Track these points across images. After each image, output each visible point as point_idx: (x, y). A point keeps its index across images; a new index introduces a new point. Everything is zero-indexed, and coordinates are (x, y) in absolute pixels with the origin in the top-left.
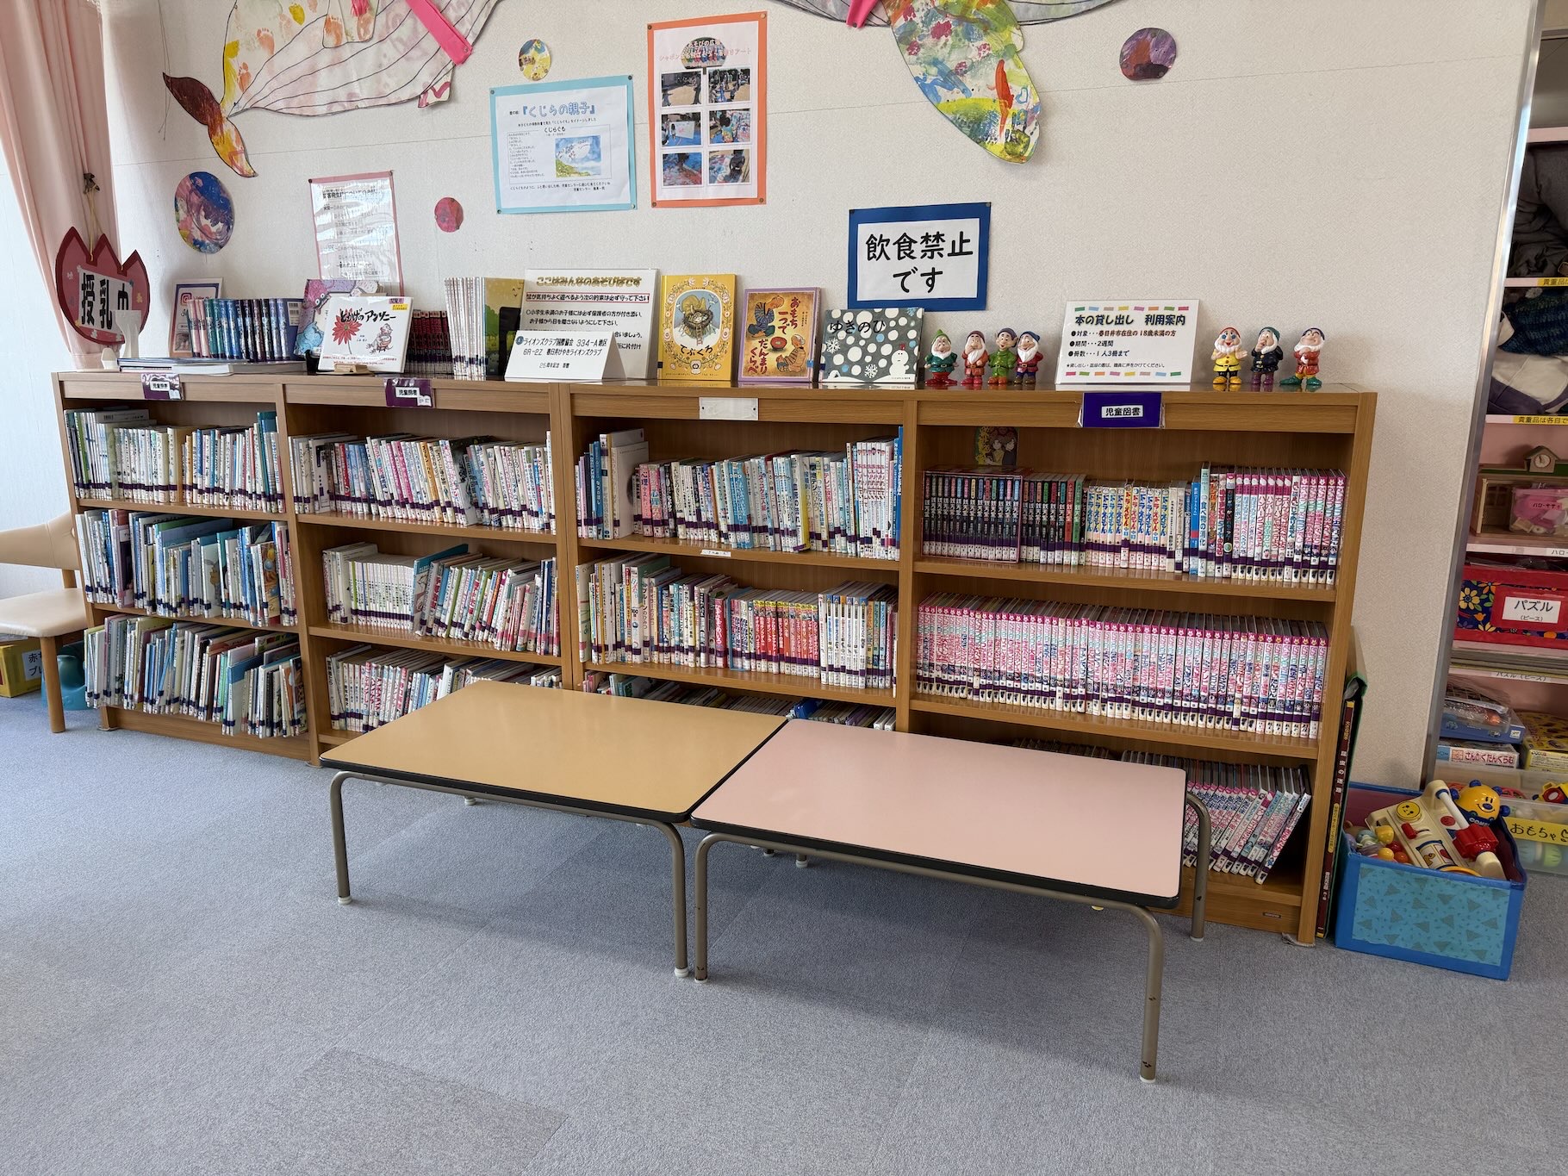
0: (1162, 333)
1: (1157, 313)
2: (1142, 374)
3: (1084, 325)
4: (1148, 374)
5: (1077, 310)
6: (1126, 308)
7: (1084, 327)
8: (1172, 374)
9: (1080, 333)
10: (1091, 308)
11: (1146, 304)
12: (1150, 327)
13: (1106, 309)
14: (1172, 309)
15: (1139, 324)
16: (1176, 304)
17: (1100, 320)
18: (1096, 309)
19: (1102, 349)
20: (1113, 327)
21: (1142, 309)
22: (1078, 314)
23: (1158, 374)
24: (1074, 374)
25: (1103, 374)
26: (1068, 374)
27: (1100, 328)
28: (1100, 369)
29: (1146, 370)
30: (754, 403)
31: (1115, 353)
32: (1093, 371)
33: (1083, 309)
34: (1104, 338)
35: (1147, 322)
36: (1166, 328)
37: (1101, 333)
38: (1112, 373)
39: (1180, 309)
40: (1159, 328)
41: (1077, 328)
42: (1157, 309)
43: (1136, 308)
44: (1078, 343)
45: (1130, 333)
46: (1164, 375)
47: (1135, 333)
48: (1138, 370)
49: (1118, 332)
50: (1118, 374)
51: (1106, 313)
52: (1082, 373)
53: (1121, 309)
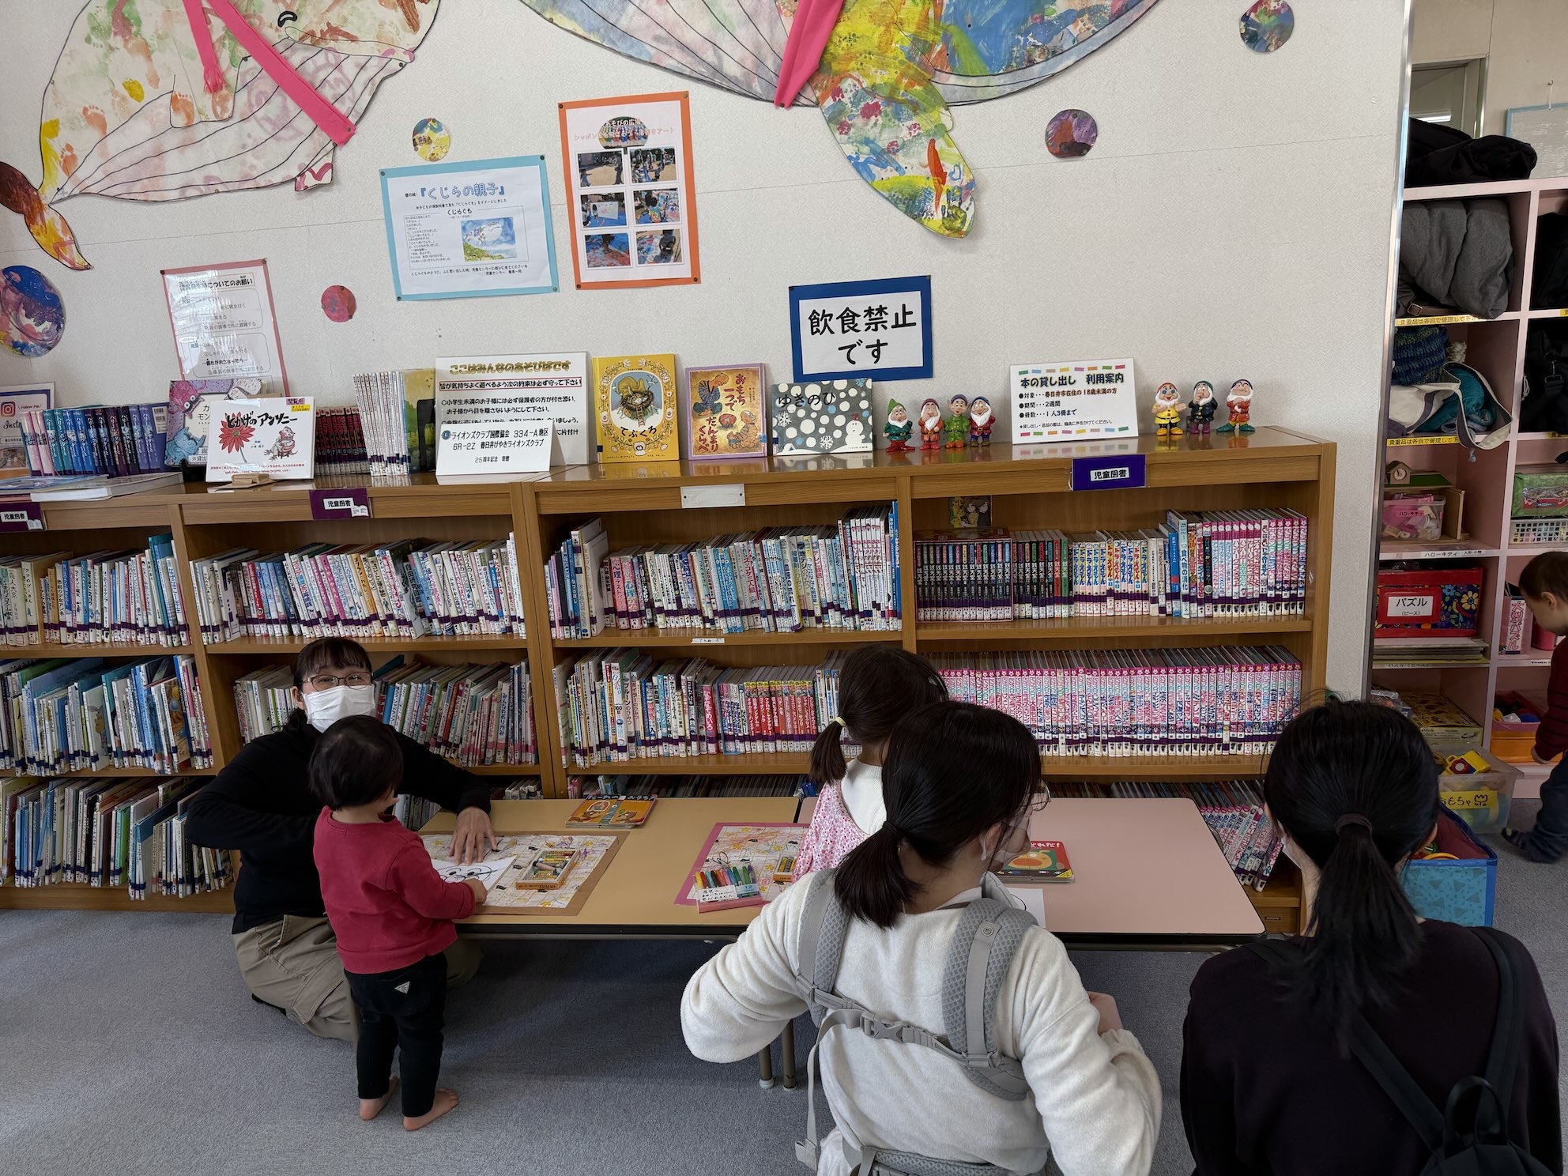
0: (1104, 391)
1: (1096, 372)
2: (1092, 430)
3: (1029, 387)
4: (1098, 430)
5: (1021, 373)
6: (1067, 370)
7: (1030, 389)
8: (1120, 429)
9: (1027, 395)
10: (1034, 371)
11: (1085, 365)
12: (1091, 387)
13: (1048, 371)
14: (1110, 368)
15: (1082, 384)
16: (1113, 363)
17: (1044, 382)
18: (1039, 372)
19: (1051, 409)
20: (1056, 388)
21: (1082, 369)
22: (1023, 377)
23: (1107, 430)
24: (1028, 434)
25: (1056, 433)
26: (1022, 435)
27: (1045, 389)
28: (1052, 429)
29: (1096, 426)
30: (738, 489)
31: (1063, 413)
32: (1045, 430)
33: (1026, 372)
34: (1051, 399)
35: (1088, 381)
36: (1107, 386)
37: (1047, 394)
38: (1064, 432)
39: (1117, 367)
40: (1100, 386)
41: (1023, 391)
42: (1095, 368)
43: (1076, 369)
44: (1027, 405)
45: (1074, 393)
46: (1113, 430)
47: (1079, 392)
48: (1088, 427)
49: (1063, 393)
50: (1070, 432)
51: (1049, 375)
52: (1035, 434)
53: (1062, 370)
